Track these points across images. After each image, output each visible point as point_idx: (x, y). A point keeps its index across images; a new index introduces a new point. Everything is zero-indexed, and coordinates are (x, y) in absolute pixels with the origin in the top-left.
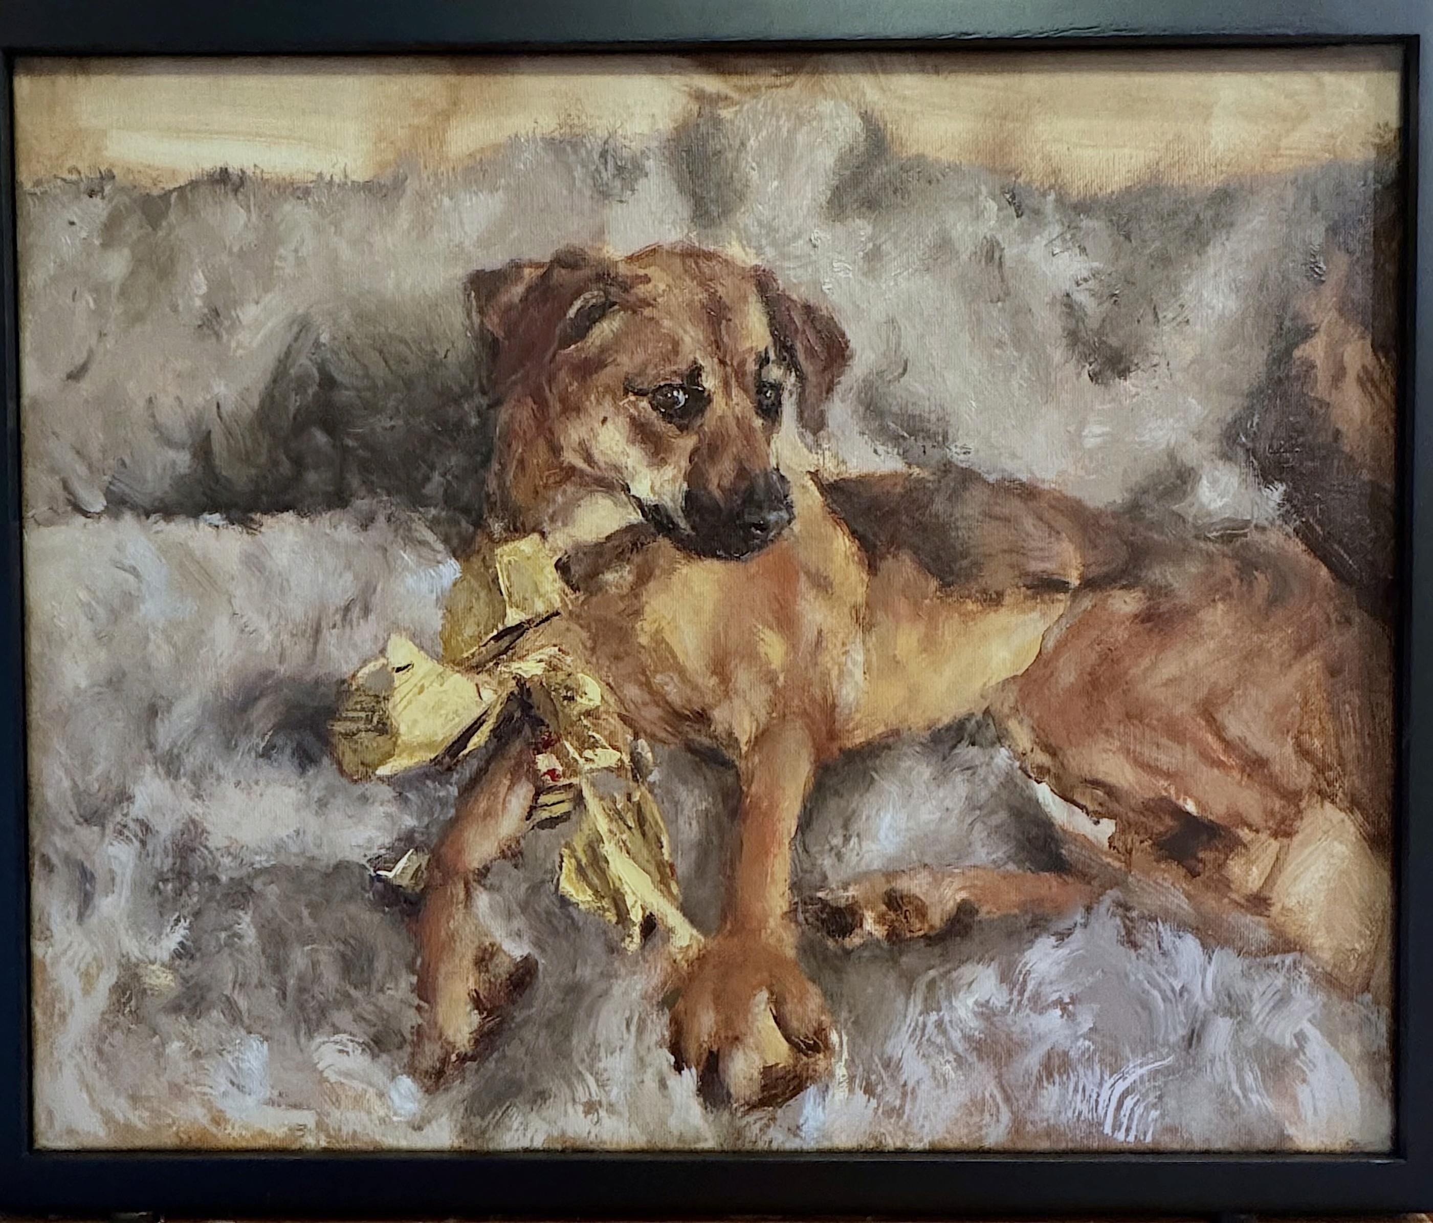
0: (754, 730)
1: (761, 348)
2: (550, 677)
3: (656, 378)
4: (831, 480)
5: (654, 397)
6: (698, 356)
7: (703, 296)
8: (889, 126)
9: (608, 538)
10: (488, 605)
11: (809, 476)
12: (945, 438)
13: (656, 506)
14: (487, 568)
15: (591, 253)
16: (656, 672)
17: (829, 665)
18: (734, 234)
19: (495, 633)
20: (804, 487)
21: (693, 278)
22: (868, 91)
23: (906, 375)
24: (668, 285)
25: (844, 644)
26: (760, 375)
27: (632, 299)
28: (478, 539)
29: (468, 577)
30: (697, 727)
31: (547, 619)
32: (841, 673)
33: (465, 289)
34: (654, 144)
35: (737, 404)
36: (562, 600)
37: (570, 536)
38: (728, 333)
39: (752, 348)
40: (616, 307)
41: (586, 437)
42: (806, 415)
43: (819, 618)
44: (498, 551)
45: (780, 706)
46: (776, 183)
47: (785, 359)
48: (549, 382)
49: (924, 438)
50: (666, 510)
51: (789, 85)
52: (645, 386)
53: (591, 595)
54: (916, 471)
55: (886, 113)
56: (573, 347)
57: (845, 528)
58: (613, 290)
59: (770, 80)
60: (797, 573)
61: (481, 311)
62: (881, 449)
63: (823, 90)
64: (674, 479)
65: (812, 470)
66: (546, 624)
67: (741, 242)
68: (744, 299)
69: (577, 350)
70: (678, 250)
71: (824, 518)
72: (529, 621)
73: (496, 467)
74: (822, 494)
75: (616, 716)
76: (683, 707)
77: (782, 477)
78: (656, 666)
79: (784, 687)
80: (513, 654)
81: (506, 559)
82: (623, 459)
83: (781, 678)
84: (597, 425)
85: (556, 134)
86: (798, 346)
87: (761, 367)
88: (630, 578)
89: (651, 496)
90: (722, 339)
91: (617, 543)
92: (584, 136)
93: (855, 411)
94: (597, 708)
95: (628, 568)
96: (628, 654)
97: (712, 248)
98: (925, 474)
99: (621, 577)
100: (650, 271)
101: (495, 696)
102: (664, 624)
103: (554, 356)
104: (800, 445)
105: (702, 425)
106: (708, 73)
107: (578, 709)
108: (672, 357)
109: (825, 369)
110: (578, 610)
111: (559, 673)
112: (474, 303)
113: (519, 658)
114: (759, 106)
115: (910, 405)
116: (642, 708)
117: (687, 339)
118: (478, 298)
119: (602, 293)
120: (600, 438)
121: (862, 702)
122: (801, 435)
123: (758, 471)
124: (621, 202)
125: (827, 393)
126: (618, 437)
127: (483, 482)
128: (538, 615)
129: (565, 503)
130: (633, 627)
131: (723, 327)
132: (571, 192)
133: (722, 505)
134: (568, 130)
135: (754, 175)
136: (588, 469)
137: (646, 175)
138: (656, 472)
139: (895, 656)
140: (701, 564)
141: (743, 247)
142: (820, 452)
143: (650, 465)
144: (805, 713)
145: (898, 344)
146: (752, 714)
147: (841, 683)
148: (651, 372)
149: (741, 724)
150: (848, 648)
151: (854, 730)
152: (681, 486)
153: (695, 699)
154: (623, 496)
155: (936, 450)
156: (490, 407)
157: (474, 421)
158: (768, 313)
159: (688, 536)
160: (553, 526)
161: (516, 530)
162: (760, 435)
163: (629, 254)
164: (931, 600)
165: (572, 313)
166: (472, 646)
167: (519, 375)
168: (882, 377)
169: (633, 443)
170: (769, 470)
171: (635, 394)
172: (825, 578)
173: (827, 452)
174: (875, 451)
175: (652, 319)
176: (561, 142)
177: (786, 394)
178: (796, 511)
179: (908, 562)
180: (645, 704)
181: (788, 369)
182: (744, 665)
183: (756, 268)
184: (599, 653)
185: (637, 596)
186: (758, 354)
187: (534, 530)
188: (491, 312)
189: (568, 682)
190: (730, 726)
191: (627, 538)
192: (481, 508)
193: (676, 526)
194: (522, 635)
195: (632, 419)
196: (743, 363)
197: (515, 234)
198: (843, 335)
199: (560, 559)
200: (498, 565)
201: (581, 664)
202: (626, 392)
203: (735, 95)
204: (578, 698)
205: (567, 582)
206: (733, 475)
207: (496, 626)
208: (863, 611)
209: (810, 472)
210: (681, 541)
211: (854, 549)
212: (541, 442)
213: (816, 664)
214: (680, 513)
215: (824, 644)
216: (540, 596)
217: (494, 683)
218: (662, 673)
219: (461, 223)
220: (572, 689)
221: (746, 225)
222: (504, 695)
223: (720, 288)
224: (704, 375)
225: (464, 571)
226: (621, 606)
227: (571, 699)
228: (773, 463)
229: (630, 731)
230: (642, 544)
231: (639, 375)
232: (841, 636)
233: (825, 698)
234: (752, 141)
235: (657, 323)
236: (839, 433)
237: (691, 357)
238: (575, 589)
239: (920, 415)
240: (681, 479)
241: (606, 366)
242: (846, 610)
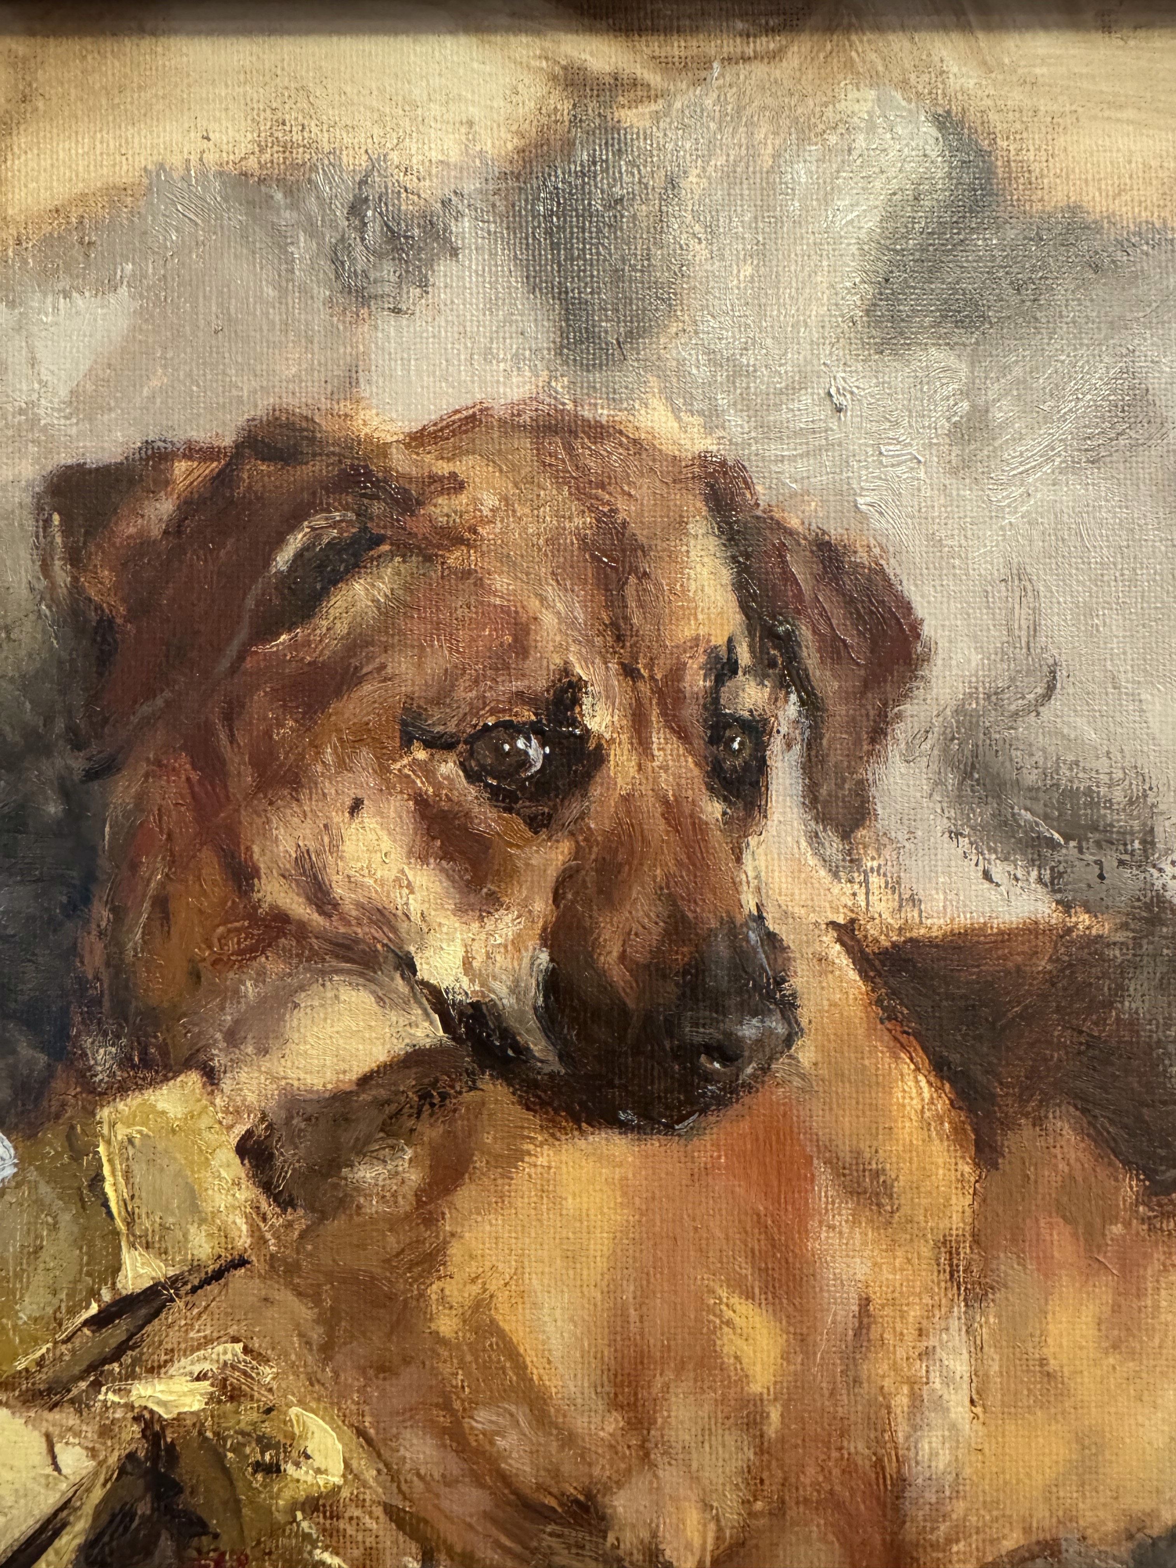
0: (710, 1541)
1: (719, 640)
2: (224, 1416)
3: (474, 711)
4: (885, 943)
5: (471, 753)
6: (572, 658)
7: (583, 521)
8: (1002, 143)
9: (365, 1081)
10: (76, 1244)
11: (833, 934)
12: (1148, 843)
13: (475, 1006)
14: (76, 1158)
15: (327, 425)
16: (475, 1403)
17: (887, 1383)
18: (653, 381)
19: (94, 1309)
20: (821, 959)
21: (560, 480)
22: (953, 67)
23: (1055, 703)
24: (505, 499)
25: (921, 1333)
26: (716, 701)
27: (418, 526)
28: (58, 1085)
29: (32, 1175)
30: (573, 1535)
31: (218, 1275)
32: (916, 1400)
33: (40, 509)
34: (470, 186)
35: (665, 768)
36: (254, 1230)
37: (275, 1079)
38: (641, 605)
39: (697, 639)
40: (385, 547)
41: (312, 845)
42: (824, 791)
43: (861, 1269)
44: (104, 1113)
45: (771, 1488)
46: (748, 270)
47: (772, 664)
48: (229, 718)
49: (1098, 844)
50: (499, 1018)
51: (773, 56)
52: (452, 728)
53: (323, 1216)
54: (1082, 920)
55: (993, 116)
56: (284, 637)
57: (920, 1057)
58: (377, 508)
59: (732, 45)
60: (809, 1160)
61: (74, 558)
62: (998, 871)
63: (850, 65)
64: (517, 943)
65: (841, 920)
66: (213, 1288)
67: (669, 399)
68: (680, 525)
69: (294, 645)
70: (526, 418)
71: (871, 1030)
72: (174, 1281)
73: (102, 914)
74: (864, 975)
75: (379, 1511)
76: (539, 1487)
77: (771, 938)
78: (476, 1391)
79: (782, 1440)
80: (135, 1362)
81: (122, 1132)
82: (398, 898)
83: (775, 1414)
84: (339, 818)
85: (252, 163)
86: (805, 633)
87: (720, 681)
88: (414, 1177)
89: (465, 982)
90: (626, 619)
91: (383, 1093)
92: (313, 168)
93: (938, 783)
94: (336, 1490)
95: (409, 1153)
96: (407, 1361)
97: (604, 414)
98: (1103, 927)
99: (395, 1174)
100: (461, 467)
101: (93, 1463)
102: (492, 1287)
103: (241, 657)
104: (812, 861)
105: (582, 816)
106: (592, 30)
107: (287, 1494)
108: (512, 660)
109: (866, 686)
110: (290, 1254)
111: (247, 1404)
112: (59, 540)
113: (151, 1370)
114: (708, 102)
115: (1064, 770)
116: (443, 1490)
117: (548, 619)
118: (67, 530)
119: (351, 515)
120: (349, 848)
121: (967, 1471)
122: (814, 838)
123: (714, 924)
124: (396, 311)
125: (873, 741)
126: (386, 844)
127: (73, 951)
128: (196, 1267)
129: (263, 1000)
130: (421, 1295)
131: (630, 591)
132: (283, 292)
133: (631, 1004)
134: (279, 158)
135: (700, 251)
136: (317, 918)
137: (454, 252)
138: (475, 925)
139: (1043, 1362)
140: (582, 1144)
141: (676, 412)
142: (858, 877)
143: (461, 910)
144: (833, 1502)
145: (1035, 629)
146: (707, 1506)
147: (915, 1428)
148: (464, 693)
149: (678, 1530)
150: (932, 1342)
151: (949, 1541)
152: (533, 959)
153: (566, 1468)
154: (399, 981)
155: (1127, 873)
156: (92, 775)
157: (53, 809)
158: (734, 558)
159: (552, 1075)
160: (236, 1054)
161: (146, 1063)
162: (717, 838)
163: (416, 427)
164: (1127, 1225)
165: (283, 559)
166: (36, 1341)
167: (160, 702)
168: (998, 706)
169: (423, 859)
170: (739, 920)
171: (428, 745)
172: (877, 1174)
173: (874, 879)
174: (987, 876)
175: (467, 574)
176: (261, 181)
177: (776, 745)
178: (804, 1015)
179: (1069, 1134)
180: (448, 1482)
181: (782, 685)
182: (686, 1385)
183: (703, 459)
184: (339, 1358)
185: (431, 1221)
186: (712, 653)
187: (187, 1065)
188: (97, 560)
189: (267, 1428)
190: (654, 1535)
191: (408, 1083)
192: (65, 1011)
193: (522, 1051)
194: (156, 1314)
195: (421, 802)
196: (677, 672)
197: (155, 383)
198: (907, 608)
199: (249, 1133)
200: (101, 1149)
201: (297, 1383)
202: (407, 741)
203: (654, 79)
204: (290, 1469)
205: (267, 1187)
206: (656, 930)
207: (94, 1294)
208: (965, 1250)
209: (833, 924)
210: (532, 1085)
211: (942, 1105)
212: (207, 855)
213: (857, 1381)
214: (533, 1023)
215: (874, 1333)
216: (203, 1221)
217: (90, 1431)
218: (487, 1404)
219: (33, 362)
220: (277, 1446)
221: (681, 362)
222: (113, 1459)
223: (621, 504)
224: (587, 701)
225: (23, 1161)
226: (393, 1242)
227: (273, 1470)
228: (749, 902)
229: (414, 1547)
230: (444, 1096)
231: (437, 701)
232: (914, 1313)
233: (879, 1465)
234: (692, 179)
235: (479, 583)
236: (901, 836)
237: (557, 660)
238: (284, 1202)
239: (1089, 792)
240: (532, 943)
241: (360, 681)
242: (926, 1251)
